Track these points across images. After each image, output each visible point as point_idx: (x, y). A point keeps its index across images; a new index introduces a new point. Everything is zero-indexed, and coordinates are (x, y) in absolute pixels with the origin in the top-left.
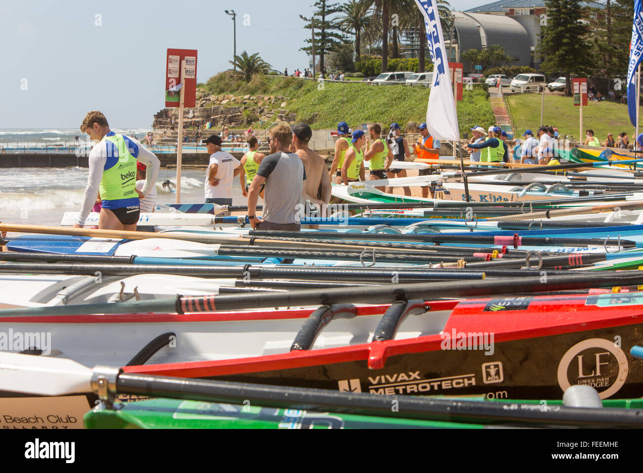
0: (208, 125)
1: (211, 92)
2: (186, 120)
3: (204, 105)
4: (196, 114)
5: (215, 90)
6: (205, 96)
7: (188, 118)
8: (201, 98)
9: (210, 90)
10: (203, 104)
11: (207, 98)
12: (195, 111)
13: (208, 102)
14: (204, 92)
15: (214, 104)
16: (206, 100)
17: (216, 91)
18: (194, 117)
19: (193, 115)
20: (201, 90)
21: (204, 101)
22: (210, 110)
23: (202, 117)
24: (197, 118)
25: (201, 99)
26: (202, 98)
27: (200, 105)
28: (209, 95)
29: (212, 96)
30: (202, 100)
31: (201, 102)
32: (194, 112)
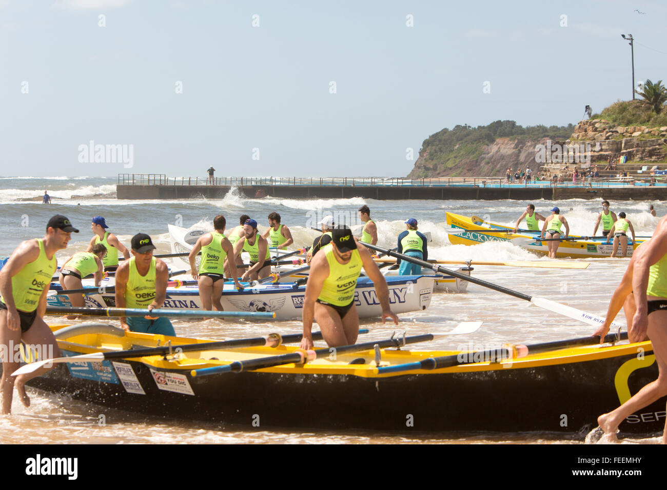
0: (622, 159)
1: (616, 124)
2: (593, 154)
3: (610, 138)
4: (604, 147)
5: (621, 121)
6: (610, 127)
7: (594, 151)
8: (604, 129)
9: (615, 121)
10: (609, 136)
11: (614, 130)
12: (602, 143)
13: (614, 134)
14: (607, 123)
15: (624, 136)
16: (612, 132)
17: (623, 122)
18: (601, 150)
19: (600, 148)
20: (603, 121)
21: (610, 133)
22: (620, 143)
23: (611, 150)
24: (605, 151)
25: (605, 131)
26: (607, 130)
27: (605, 138)
28: (614, 126)
29: (619, 127)
30: (607, 133)
31: (606, 134)
32: (601, 145)
